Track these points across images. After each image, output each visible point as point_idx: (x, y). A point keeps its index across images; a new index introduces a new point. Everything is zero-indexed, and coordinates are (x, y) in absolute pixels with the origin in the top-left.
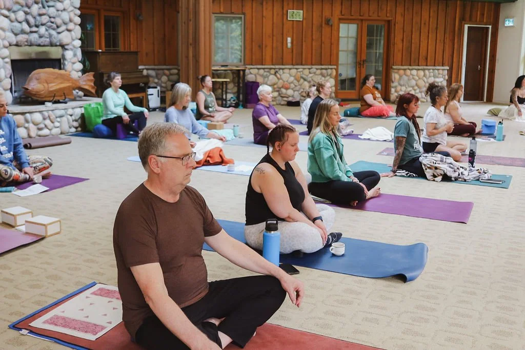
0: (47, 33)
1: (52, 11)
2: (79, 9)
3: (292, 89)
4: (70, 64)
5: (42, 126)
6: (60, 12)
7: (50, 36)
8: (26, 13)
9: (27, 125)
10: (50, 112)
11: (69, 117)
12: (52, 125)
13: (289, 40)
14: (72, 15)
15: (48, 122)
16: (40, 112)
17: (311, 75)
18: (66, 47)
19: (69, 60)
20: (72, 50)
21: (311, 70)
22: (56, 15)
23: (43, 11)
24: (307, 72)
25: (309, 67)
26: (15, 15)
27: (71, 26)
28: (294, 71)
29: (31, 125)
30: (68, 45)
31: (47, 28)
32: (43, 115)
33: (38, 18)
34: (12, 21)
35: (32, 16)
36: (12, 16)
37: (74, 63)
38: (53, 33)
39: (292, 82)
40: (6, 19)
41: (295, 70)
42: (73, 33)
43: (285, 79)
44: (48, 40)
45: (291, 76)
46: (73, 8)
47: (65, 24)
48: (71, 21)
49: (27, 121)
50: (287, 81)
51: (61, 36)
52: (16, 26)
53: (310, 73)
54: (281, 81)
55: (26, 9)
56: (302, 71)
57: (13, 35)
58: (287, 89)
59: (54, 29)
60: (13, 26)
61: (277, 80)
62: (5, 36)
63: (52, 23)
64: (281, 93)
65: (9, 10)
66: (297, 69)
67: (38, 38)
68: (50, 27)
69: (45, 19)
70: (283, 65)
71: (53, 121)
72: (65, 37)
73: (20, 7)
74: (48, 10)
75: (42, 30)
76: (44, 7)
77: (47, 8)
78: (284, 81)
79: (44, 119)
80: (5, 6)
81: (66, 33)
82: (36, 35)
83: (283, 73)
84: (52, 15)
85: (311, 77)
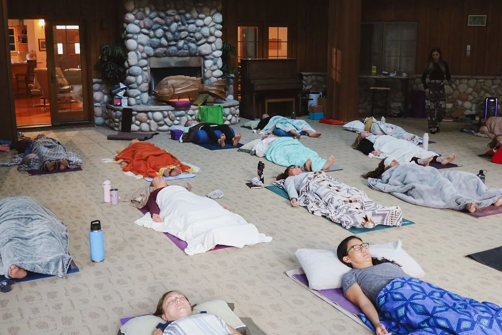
0: (185, 46)
1: (192, 27)
2: (221, 24)
3: (470, 101)
4: (210, 71)
5: (162, 122)
6: (200, 28)
7: (189, 47)
8: (165, 31)
9: (148, 121)
10: (170, 112)
11: (189, 116)
12: (171, 122)
13: (469, 47)
14: (212, 29)
15: (167, 120)
16: (161, 111)
17: (494, 87)
18: (207, 57)
19: (208, 68)
20: (212, 59)
21: (494, 81)
22: (195, 30)
23: (183, 28)
24: (489, 82)
25: (493, 77)
26: (154, 32)
27: (211, 39)
28: (473, 82)
29: (152, 121)
30: (208, 55)
31: (186, 42)
32: (163, 114)
33: (177, 34)
34: (151, 38)
35: (171, 32)
36: (152, 33)
37: (213, 71)
38: (193, 45)
39: (470, 94)
40: (146, 36)
41: (475, 81)
42: (213, 45)
43: (462, 91)
44: (187, 51)
45: (469, 86)
46: (214, 24)
47: (206, 37)
48: (211, 34)
49: (149, 118)
50: (464, 92)
51: (200, 48)
52: (153, 41)
53: (493, 84)
54: (456, 92)
55: (166, 28)
56: (483, 82)
57: (152, 49)
58: (464, 100)
59: (193, 42)
60: (152, 41)
61: (452, 91)
62: (144, 49)
63: (192, 37)
64: (456, 104)
65: (148, 29)
66: (477, 79)
67: (177, 50)
68: (190, 41)
69: (184, 34)
70: (459, 75)
71: (173, 119)
72: (205, 49)
73: (159, 25)
74: (187, 27)
75: (181, 43)
76: (184, 25)
77: (187, 25)
78: (460, 93)
79: (165, 117)
80: (144, 25)
81: (207, 45)
82: (174, 48)
83: (460, 83)
84: (191, 31)
85: (495, 89)
